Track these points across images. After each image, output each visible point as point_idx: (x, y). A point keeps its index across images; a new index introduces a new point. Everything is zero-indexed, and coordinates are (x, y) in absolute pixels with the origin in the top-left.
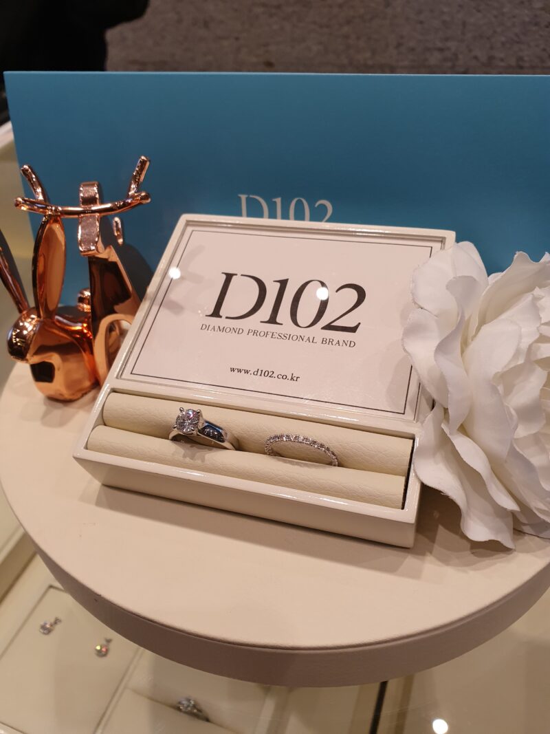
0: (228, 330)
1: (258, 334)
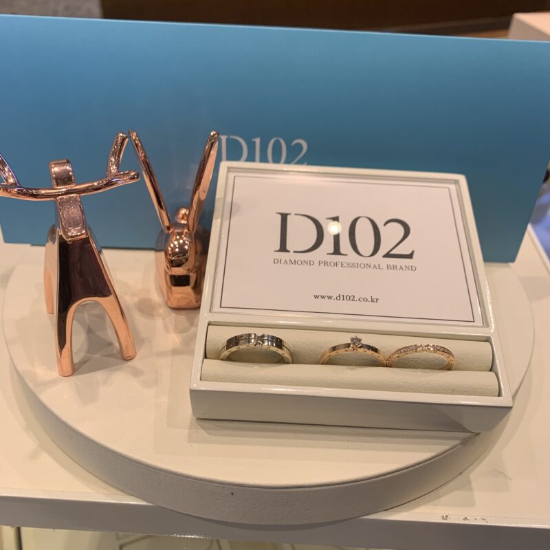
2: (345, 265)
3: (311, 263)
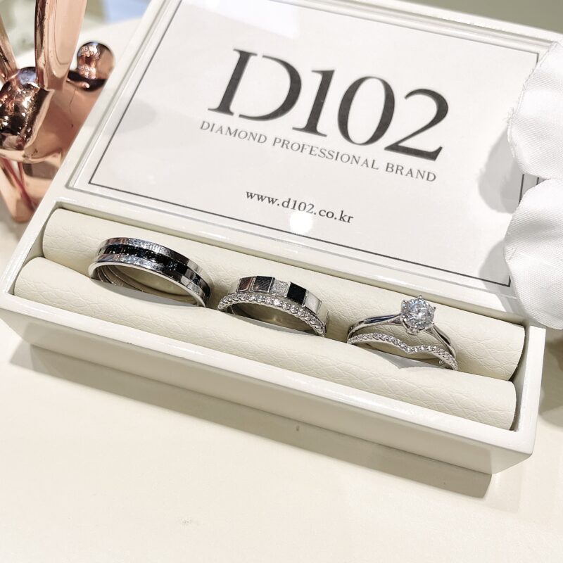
0: (243, 135)
1: (289, 146)
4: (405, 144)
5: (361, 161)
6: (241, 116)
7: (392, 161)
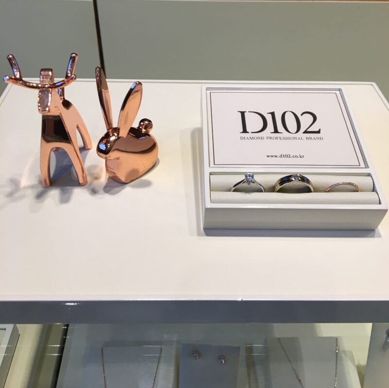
2: (282, 138)
3: (262, 138)
4: (308, 130)
5: (298, 138)
6: (252, 133)
7: (307, 137)
